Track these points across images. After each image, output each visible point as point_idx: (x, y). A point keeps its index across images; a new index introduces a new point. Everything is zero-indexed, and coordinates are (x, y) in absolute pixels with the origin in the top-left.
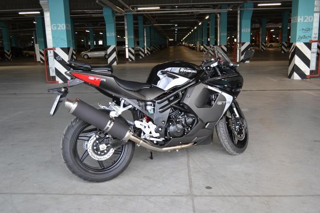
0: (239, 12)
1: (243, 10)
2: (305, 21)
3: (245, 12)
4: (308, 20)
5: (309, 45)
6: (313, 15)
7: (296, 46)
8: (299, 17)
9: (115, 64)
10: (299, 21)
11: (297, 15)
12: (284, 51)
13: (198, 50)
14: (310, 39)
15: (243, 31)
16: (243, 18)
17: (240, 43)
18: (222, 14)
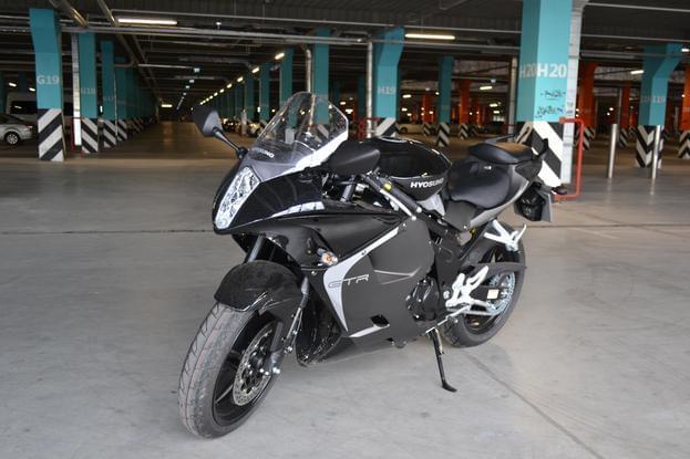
0: (370, 47)
1: (382, 44)
2: (552, 75)
3: (386, 47)
4: (557, 73)
5: (558, 128)
6: (567, 65)
7: (533, 130)
8: (539, 65)
9: (59, 157)
10: (539, 74)
11: (534, 60)
12: (443, 142)
13: (244, 132)
14: (561, 115)
15: (380, 90)
16: (381, 61)
17: (373, 119)
18: (317, 50)
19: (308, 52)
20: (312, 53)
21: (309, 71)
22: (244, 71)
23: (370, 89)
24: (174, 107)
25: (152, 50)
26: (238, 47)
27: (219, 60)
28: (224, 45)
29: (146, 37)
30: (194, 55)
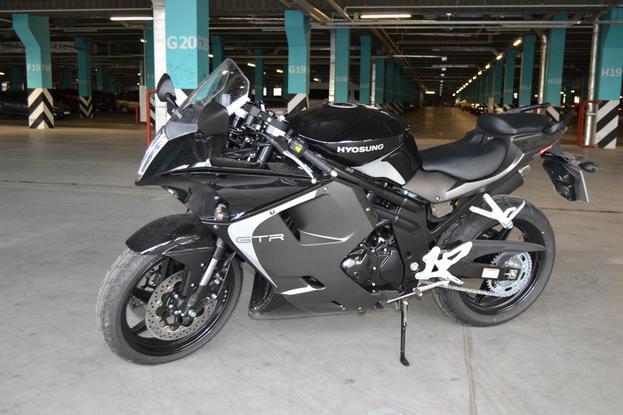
0: (597, 28)
3: (611, 28)
15: (603, 73)
16: (606, 44)
17: (595, 102)
18: (553, 35)
19: (544, 37)
20: (548, 39)
21: (544, 57)
22: (491, 58)
23: (593, 71)
24: (437, 93)
25: (403, 42)
26: (482, 36)
27: (469, 50)
28: (469, 35)
29: (394, 30)
30: (445, 45)
